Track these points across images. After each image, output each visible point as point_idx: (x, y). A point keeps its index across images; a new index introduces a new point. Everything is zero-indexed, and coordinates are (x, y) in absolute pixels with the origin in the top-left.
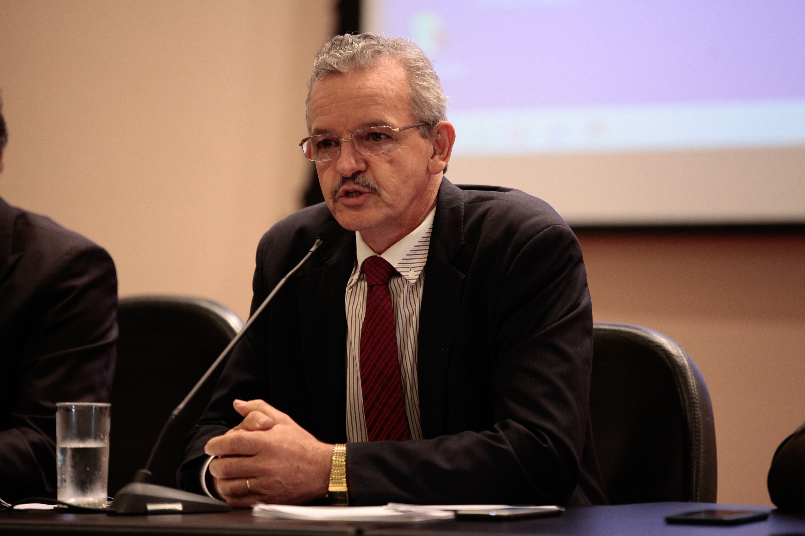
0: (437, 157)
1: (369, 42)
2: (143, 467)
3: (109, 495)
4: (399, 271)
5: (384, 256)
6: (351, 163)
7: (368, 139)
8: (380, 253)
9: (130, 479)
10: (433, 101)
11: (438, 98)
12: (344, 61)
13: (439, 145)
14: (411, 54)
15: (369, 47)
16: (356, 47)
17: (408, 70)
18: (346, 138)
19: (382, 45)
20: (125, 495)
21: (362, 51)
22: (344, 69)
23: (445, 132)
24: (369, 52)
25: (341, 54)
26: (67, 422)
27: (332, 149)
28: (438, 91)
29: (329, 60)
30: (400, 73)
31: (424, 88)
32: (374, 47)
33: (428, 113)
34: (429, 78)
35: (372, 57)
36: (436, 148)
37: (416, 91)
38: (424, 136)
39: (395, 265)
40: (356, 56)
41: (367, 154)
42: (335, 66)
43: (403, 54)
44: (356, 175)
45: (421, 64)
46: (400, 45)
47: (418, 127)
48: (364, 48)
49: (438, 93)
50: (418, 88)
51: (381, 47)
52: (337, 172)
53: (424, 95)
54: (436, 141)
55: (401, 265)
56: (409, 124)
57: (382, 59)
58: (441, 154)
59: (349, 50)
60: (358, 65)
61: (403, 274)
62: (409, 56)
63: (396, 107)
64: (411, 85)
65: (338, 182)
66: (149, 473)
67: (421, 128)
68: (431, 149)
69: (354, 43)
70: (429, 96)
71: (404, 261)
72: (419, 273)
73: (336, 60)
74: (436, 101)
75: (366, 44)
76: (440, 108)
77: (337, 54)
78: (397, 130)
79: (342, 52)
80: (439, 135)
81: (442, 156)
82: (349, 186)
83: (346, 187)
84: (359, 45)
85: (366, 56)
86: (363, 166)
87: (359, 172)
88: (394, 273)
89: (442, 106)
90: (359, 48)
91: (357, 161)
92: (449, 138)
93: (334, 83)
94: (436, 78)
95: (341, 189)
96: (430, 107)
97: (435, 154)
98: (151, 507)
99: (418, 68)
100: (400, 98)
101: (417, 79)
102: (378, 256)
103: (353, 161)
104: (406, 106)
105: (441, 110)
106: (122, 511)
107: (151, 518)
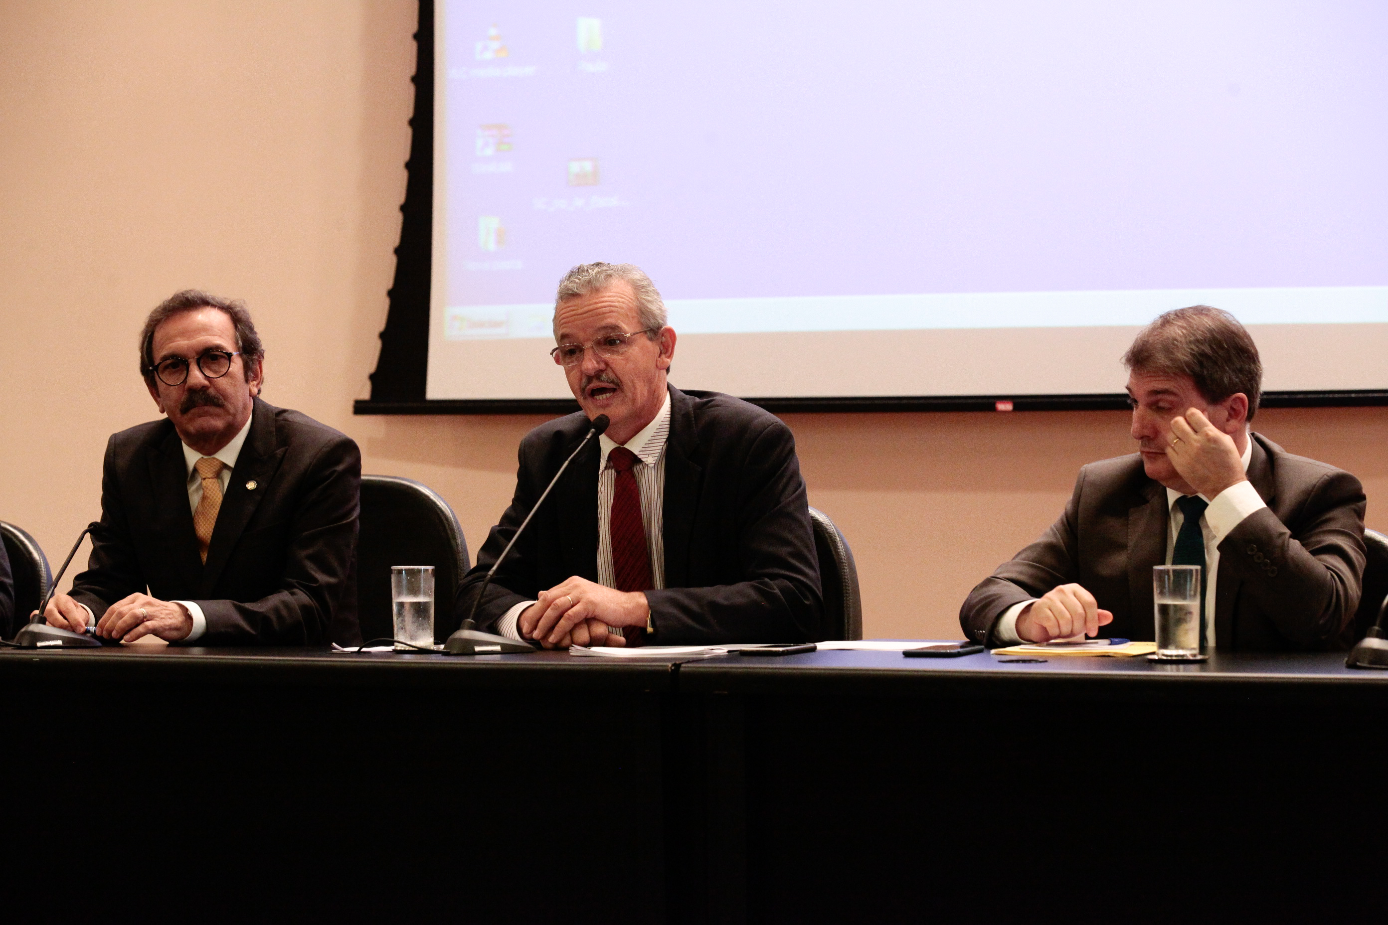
0: (663, 356)
1: (601, 268)
2: (468, 618)
3: (435, 640)
4: (640, 457)
5: (626, 446)
6: (593, 363)
7: (605, 344)
8: (623, 445)
9: (458, 627)
10: (657, 312)
11: (660, 309)
12: (583, 285)
13: (663, 346)
14: (636, 276)
15: (601, 272)
16: (591, 273)
17: (635, 289)
18: (587, 345)
19: (612, 269)
20: (455, 640)
21: (596, 276)
22: (583, 291)
23: (667, 335)
24: (602, 276)
25: (579, 279)
26: (399, 583)
27: (578, 354)
28: (660, 304)
29: (571, 285)
30: (629, 291)
31: (648, 301)
32: (606, 271)
33: (652, 321)
34: (652, 294)
35: (605, 279)
36: (662, 349)
37: (643, 304)
38: (651, 339)
39: (636, 453)
40: (592, 280)
41: (607, 356)
42: (576, 290)
43: (630, 276)
44: (598, 375)
45: (645, 283)
46: (627, 269)
47: (645, 332)
48: (597, 273)
49: (660, 305)
50: (644, 301)
51: (611, 272)
52: (582, 372)
53: (649, 307)
54: (662, 342)
55: (641, 453)
56: (638, 330)
57: (613, 281)
58: (666, 353)
59: (585, 276)
60: (594, 287)
61: (643, 460)
62: (635, 277)
63: (627, 315)
64: (638, 299)
65: (584, 381)
66: (472, 621)
67: (648, 333)
68: (657, 350)
69: (589, 270)
70: (653, 307)
71: (643, 449)
72: (656, 458)
73: (575, 285)
74: (659, 311)
75: (599, 270)
76: (663, 317)
77: (576, 280)
78: (628, 335)
79: (580, 277)
80: (663, 338)
81: (667, 355)
82: (595, 384)
83: (592, 385)
84: (593, 271)
85: (600, 280)
86: (602, 366)
87: (602, 371)
88: (636, 460)
89: (664, 316)
90: (594, 273)
91: (598, 363)
92: (671, 339)
93: (576, 302)
94: (658, 294)
95: (588, 387)
96: (654, 316)
97: (661, 353)
98: (477, 649)
99: (643, 287)
100: (630, 309)
101: (642, 295)
102: (621, 447)
103: (595, 362)
104: (635, 315)
105: (664, 318)
106: (455, 652)
107: (478, 657)
